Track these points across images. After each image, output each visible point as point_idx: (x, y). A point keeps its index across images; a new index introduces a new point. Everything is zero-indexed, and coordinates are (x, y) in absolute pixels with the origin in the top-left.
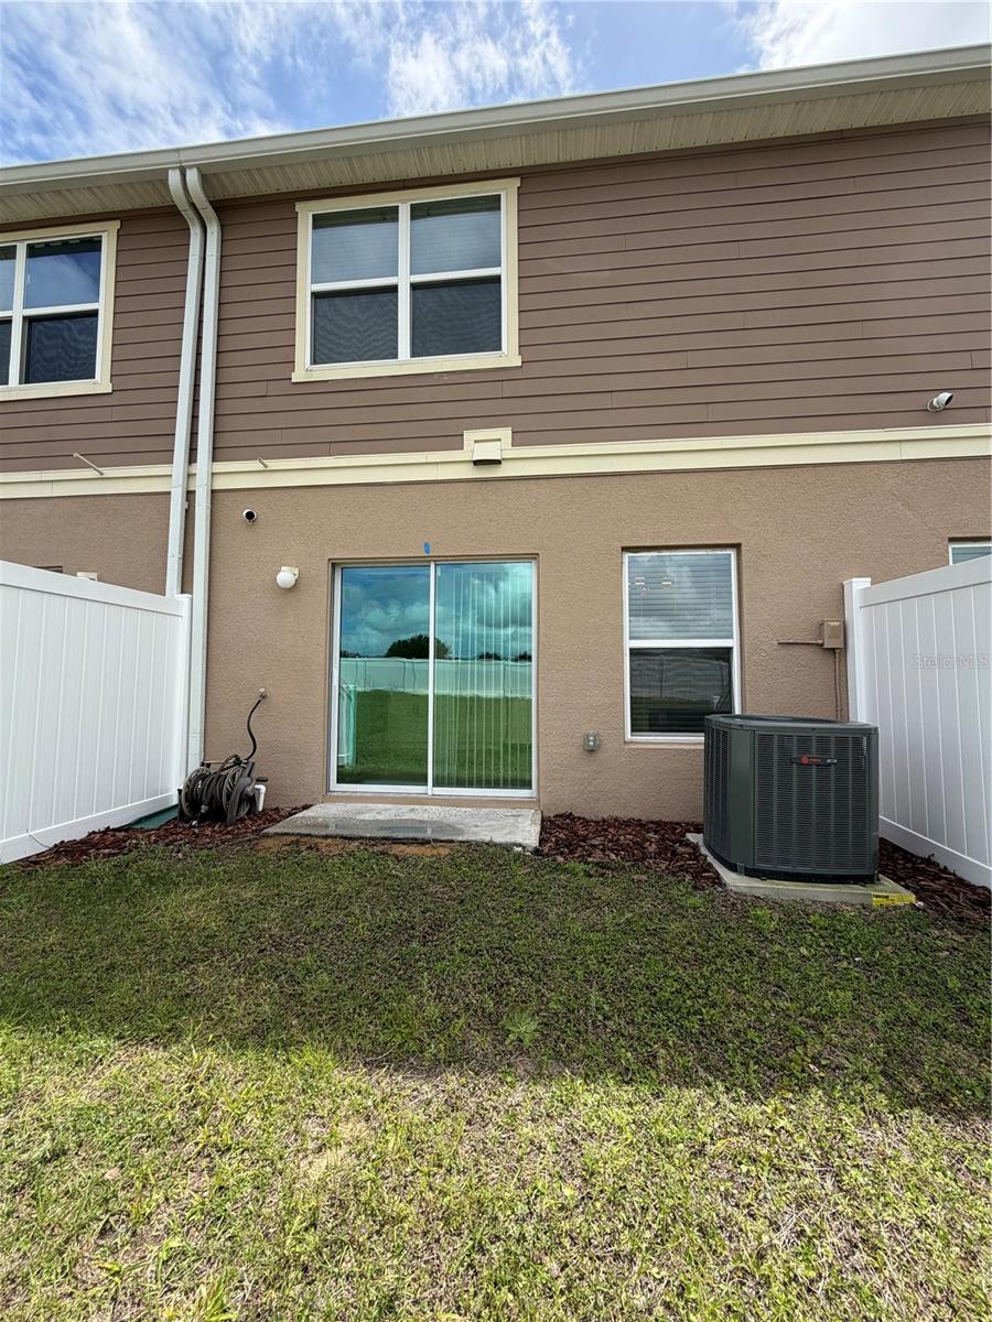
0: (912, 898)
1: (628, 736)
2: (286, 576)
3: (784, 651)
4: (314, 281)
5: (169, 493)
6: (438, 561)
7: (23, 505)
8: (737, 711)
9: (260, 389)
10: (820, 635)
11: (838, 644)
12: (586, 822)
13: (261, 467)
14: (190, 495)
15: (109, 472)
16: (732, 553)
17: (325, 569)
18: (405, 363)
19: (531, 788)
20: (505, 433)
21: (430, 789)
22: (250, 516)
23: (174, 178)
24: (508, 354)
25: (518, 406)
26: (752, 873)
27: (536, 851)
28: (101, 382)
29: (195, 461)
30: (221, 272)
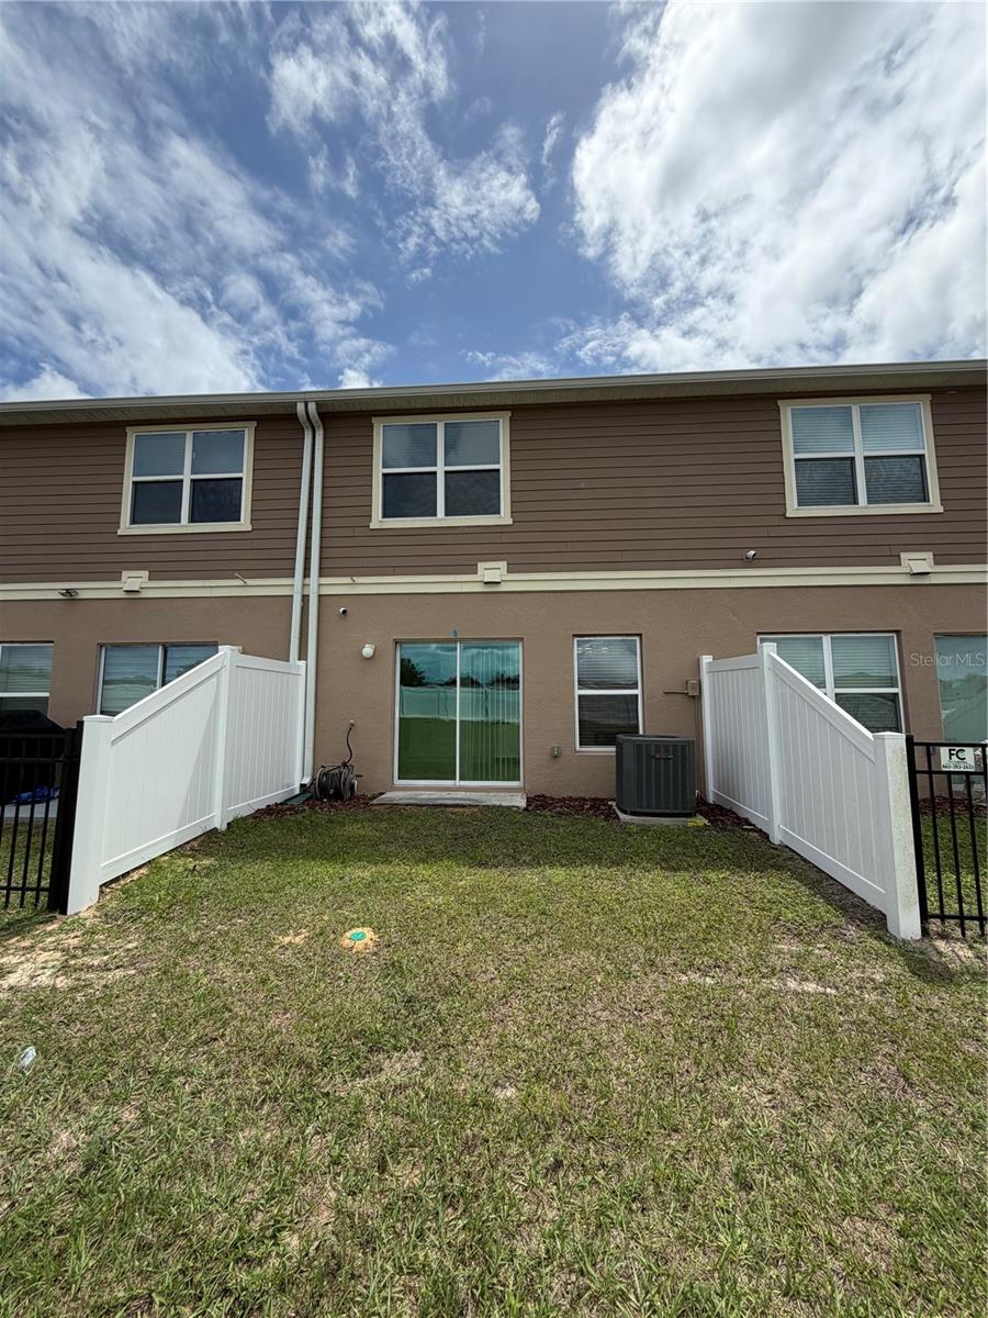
0: (706, 822)
1: (578, 748)
2: (368, 651)
3: (667, 697)
4: (384, 467)
5: (292, 596)
6: (461, 640)
7: (192, 601)
8: (641, 732)
9: (349, 532)
10: (687, 689)
11: (697, 693)
12: (552, 799)
13: (351, 582)
14: (305, 598)
15: (250, 582)
16: (637, 639)
17: (392, 644)
18: (440, 520)
19: (519, 780)
20: (503, 565)
21: (458, 782)
22: (344, 612)
23: (300, 407)
24: (505, 517)
25: (509, 548)
26: (633, 814)
27: (526, 809)
28: (244, 523)
29: (309, 576)
30: (324, 458)
